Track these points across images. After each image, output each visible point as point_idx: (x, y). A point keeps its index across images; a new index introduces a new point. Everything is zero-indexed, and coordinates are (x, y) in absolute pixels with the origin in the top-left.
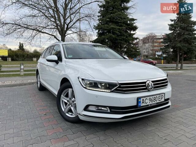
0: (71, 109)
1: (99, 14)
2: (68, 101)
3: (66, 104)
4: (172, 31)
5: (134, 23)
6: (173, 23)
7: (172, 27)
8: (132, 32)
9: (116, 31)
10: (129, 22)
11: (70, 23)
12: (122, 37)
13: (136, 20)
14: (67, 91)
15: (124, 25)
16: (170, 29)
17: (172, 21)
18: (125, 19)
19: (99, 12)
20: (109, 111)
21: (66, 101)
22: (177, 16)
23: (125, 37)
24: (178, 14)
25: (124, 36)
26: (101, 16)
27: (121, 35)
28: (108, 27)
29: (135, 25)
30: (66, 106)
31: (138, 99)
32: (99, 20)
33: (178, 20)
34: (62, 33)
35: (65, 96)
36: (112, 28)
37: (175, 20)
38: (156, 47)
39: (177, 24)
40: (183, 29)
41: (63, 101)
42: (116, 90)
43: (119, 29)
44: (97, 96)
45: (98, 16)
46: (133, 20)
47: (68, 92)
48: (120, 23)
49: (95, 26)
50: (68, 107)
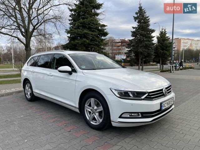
0: (95, 117)
1: (71, 18)
2: (91, 110)
3: (90, 112)
4: (134, 38)
5: (105, 29)
6: (134, 30)
7: (134, 34)
8: (103, 38)
9: (90, 36)
10: (100, 28)
11: (37, 24)
12: (95, 42)
13: (106, 26)
14: (89, 101)
15: (97, 31)
16: (133, 36)
17: (134, 28)
18: (97, 24)
19: (70, 16)
20: (140, 116)
21: (90, 110)
22: (138, 24)
23: (97, 43)
24: (138, 22)
25: (97, 41)
26: (72, 20)
27: (94, 41)
28: (81, 32)
29: (105, 31)
30: (90, 115)
31: (161, 104)
32: (70, 24)
33: (139, 28)
34: (27, 34)
35: (88, 106)
36: (86, 33)
37: (136, 28)
38: (115, 50)
39: (138, 32)
40: (143, 36)
41: (87, 110)
42: (146, 98)
43: (92, 34)
44: (132, 104)
45: (70, 20)
46: (104, 26)
47: (91, 102)
48: (93, 28)
49: (66, 30)
50: (92, 115)
